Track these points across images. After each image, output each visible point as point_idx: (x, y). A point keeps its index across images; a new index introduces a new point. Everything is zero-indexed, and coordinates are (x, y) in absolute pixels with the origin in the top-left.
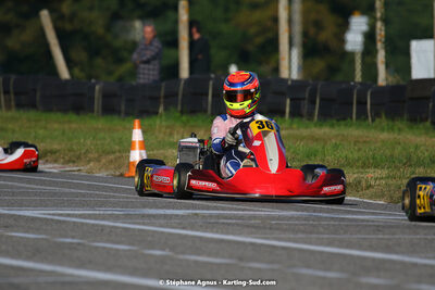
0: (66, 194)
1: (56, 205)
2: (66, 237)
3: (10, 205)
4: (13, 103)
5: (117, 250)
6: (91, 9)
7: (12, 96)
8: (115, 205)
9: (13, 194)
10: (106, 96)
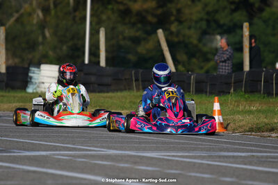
0: (172, 143)
1: (166, 150)
2: (172, 169)
3: (137, 149)
4: (141, 87)
5: (203, 178)
6: (189, 28)
7: (140, 83)
8: (202, 150)
9: (140, 143)
10: (198, 82)
